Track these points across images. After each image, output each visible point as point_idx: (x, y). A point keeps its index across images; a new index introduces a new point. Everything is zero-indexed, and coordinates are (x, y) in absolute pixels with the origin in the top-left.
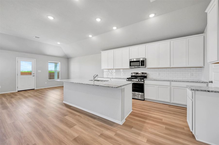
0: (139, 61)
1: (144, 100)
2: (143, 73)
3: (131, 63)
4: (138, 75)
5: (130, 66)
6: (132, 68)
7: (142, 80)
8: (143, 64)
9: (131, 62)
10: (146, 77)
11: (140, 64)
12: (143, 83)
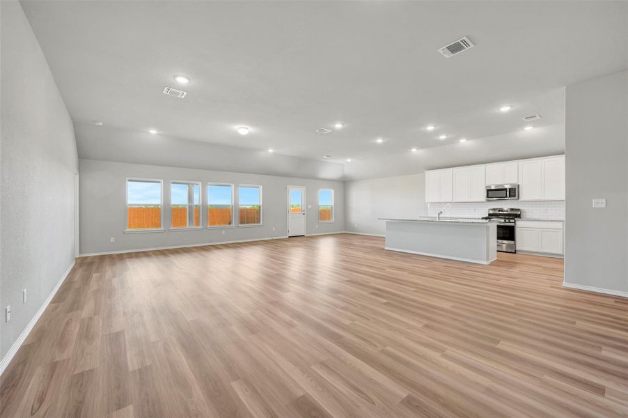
0: (506, 189)
1: (515, 253)
2: (512, 210)
3: (490, 192)
4: (501, 212)
5: (488, 197)
6: (490, 201)
7: (513, 221)
8: (512, 194)
9: (488, 191)
10: (519, 216)
11: (508, 193)
12: (513, 224)
